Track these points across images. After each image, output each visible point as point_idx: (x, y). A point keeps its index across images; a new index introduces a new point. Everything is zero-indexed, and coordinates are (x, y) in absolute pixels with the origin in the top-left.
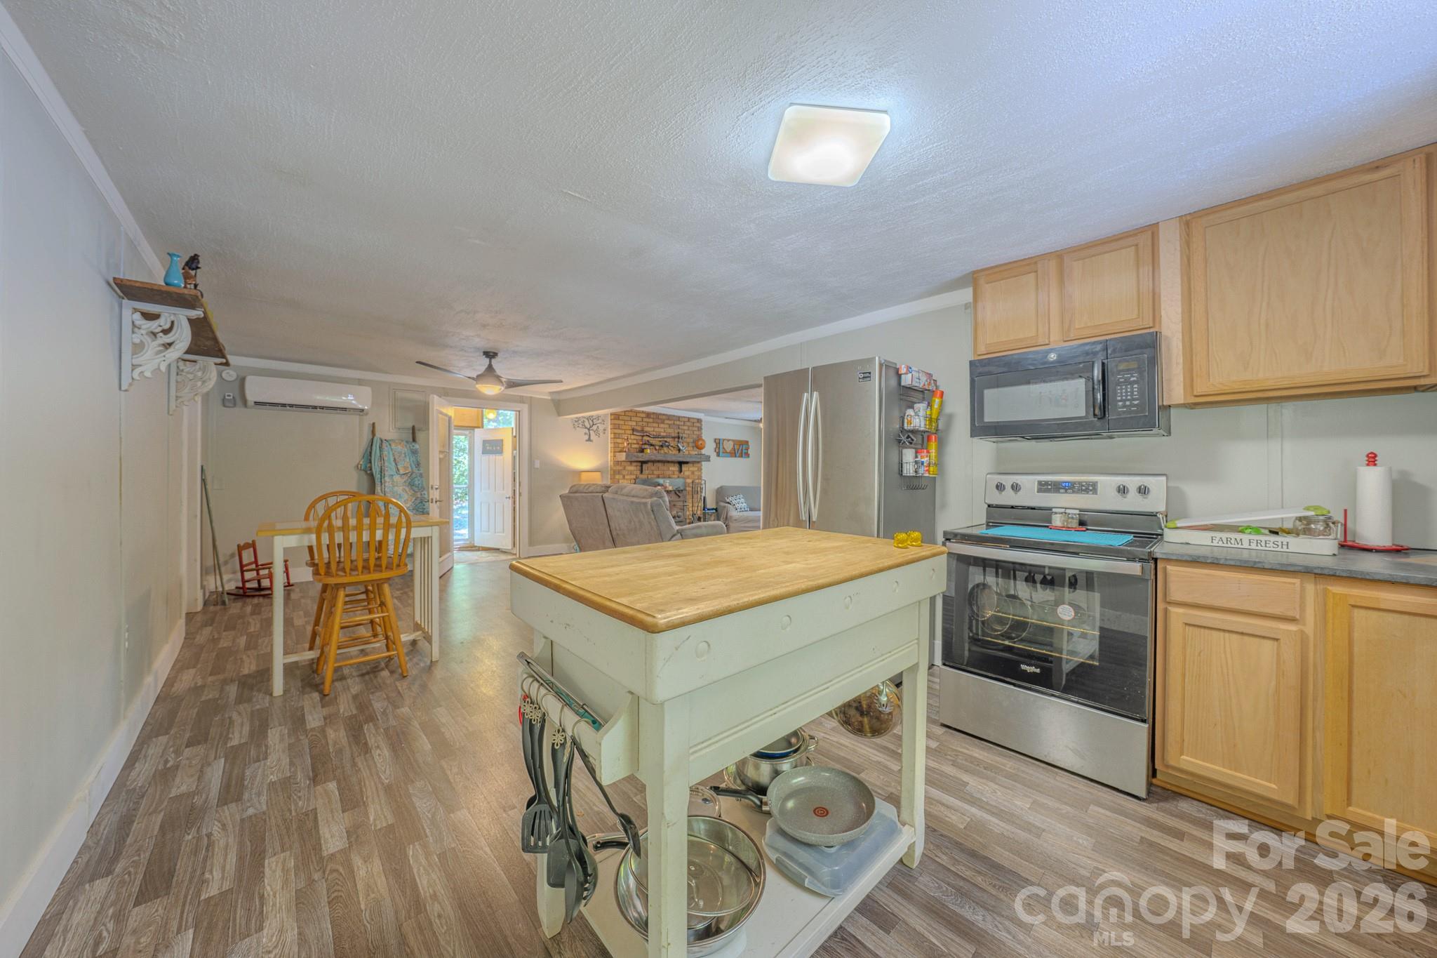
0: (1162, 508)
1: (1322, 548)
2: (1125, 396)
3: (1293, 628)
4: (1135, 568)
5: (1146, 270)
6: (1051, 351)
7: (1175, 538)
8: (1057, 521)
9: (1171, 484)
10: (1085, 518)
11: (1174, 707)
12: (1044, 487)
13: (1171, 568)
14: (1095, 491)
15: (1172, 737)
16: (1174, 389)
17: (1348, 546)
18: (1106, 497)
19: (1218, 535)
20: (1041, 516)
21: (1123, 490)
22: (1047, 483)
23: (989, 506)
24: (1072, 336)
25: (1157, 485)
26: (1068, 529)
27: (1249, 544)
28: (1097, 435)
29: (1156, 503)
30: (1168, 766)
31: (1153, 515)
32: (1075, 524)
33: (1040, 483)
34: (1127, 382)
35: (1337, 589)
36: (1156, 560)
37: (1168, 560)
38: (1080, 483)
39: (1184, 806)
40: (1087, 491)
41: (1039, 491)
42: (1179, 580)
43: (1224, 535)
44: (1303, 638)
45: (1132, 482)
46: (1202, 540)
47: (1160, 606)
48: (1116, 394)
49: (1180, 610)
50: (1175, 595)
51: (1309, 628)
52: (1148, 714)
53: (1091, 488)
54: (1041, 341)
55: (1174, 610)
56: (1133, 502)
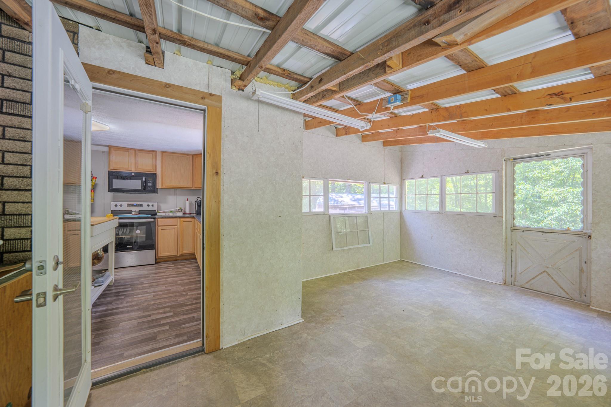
0: (157, 209)
1: (180, 214)
2: (150, 186)
3: (176, 226)
4: (152, 220)
5: (154, 160)
6: (133, 173)
7: (159, 214)
8: (133, 213)
9: (159, 204)
10: (140, 212)
11: (159, 245)
12: (129, 205)
13: (159, 220)
14: (142, 206)
15: (159, 251)
16: (159, 186)
17: (184, 214)
18: (145, 207)
19: (166, 213)
20: (130, 213)
21: (148, 206)
22: (130, 204)
23: (112, 211)
24: (138, 170)
25: (156, 204)
26: (136, 215)
27: (171, 214)
28: (143, 193)
29: (155, 208)
30: (158, 257)
31: (155, 210)
32: (138, 214)
33: (128, 204)
34: (150, 183)
35: (182, 219)
36: (156, 218)
37: (158, 218)
38: (139, 204)
39: (161, 263)
40: (140, 206)
41: (128, 206)
42: (160, 222)
43: (167, 213)
44: (178, 227)
45: (151, 204)
46: (164, 214)
47: (157, 227)
48: (148, 185)
49: (160, 227)
50: (159, 224)
51: (178, 226)
52: (155, 248)
53: (141, 205)
54: (130, 169)
55: (159, 227)
56: (151, 208)
